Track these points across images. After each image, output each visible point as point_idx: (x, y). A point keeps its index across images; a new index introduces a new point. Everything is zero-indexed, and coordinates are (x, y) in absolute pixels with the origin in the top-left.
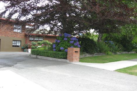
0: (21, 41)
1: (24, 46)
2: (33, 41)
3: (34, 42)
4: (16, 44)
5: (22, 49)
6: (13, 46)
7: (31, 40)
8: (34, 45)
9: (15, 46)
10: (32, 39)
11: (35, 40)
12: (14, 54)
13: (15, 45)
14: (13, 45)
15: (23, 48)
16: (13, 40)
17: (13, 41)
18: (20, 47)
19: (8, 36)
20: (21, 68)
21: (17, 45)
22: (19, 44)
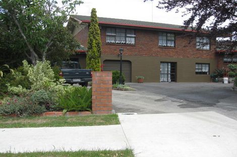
0: (209, 64)
1: (215, 73)
2: (230, 62)
3: (233, 65)
4: (202, 69)
5: (211, 77)
6: (197, 73)
7: (227, 62)
8: (233, 70)
9: (201, 73)
10: (229, 60)
11: (234, 62)
12: (202, 87)
13: (200, 71)
14: (197, 71)
15: (213, 76)
16: (196, 63)
17: (197, 65)
18: (208, 74)
19: (188, 57)
20: (232, 108)
21: (204, 70)
22: (205, 69)
